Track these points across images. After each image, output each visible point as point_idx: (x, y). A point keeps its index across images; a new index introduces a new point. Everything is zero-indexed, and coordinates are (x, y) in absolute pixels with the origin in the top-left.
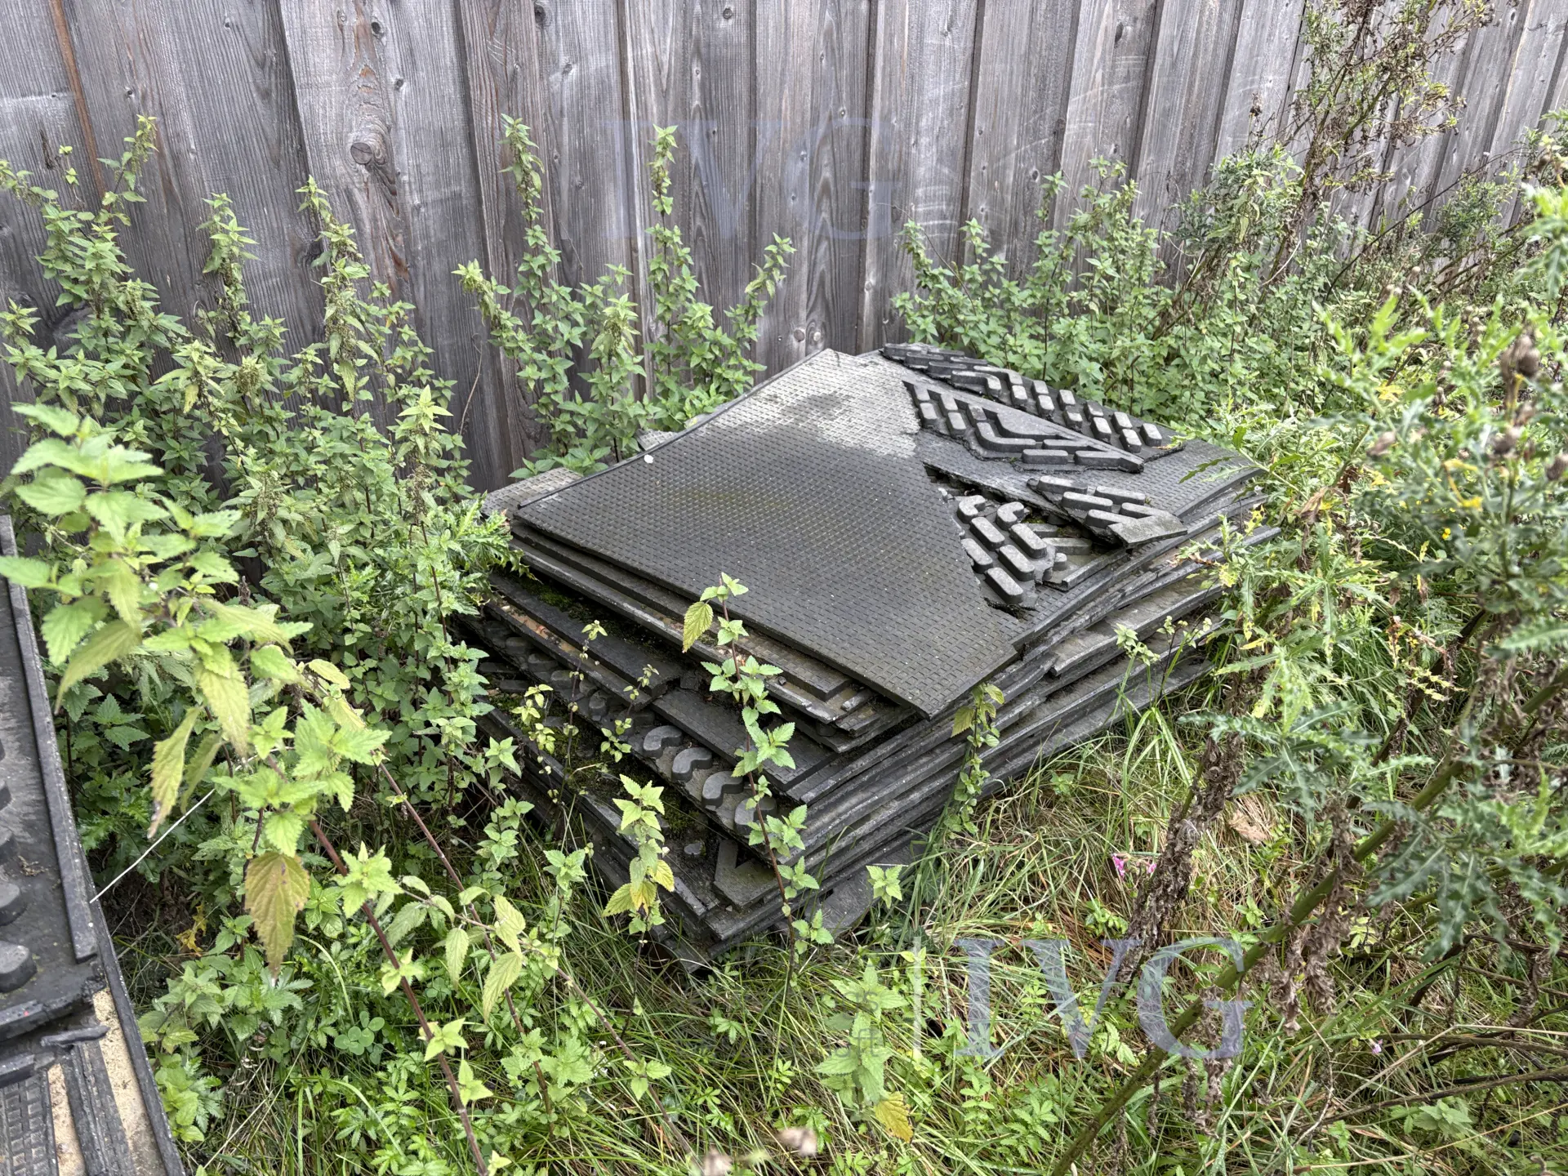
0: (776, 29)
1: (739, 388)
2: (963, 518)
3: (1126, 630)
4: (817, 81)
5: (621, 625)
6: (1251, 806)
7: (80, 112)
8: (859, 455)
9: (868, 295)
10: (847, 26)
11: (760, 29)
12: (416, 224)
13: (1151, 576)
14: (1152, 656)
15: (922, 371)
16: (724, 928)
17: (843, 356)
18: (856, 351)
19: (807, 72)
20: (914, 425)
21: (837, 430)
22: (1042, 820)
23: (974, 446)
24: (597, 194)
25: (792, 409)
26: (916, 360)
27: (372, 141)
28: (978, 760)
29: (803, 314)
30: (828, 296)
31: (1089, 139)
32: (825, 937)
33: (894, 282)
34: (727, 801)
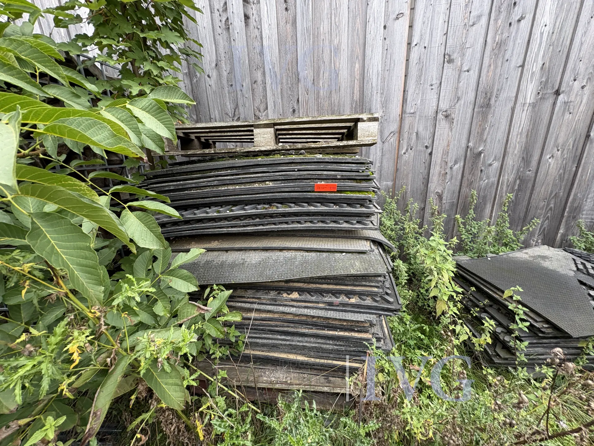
0: (544, 174)
1: (515, 249)
2: (589, 295)
4: (554, 185)
5: (479, 290)
7: (394, 184)
8: (554, 272)
9: (559, 235)
10: (567, 173)
11: (539, 174)
12: (444, 206)
15: (578, 256)
16: (496, 360)
17: (551, 248)
18: (553, 247)
19: (551, 183)
20: (575, 269)
21: (546, 264)
24: (485, 204)
25: (532, 257)
26: (576, 253)
27: (440, 191)
28: (586, 357)
29: (536, 236)
30: (546, 232)
33: (570, 233)
34: (502, 334)
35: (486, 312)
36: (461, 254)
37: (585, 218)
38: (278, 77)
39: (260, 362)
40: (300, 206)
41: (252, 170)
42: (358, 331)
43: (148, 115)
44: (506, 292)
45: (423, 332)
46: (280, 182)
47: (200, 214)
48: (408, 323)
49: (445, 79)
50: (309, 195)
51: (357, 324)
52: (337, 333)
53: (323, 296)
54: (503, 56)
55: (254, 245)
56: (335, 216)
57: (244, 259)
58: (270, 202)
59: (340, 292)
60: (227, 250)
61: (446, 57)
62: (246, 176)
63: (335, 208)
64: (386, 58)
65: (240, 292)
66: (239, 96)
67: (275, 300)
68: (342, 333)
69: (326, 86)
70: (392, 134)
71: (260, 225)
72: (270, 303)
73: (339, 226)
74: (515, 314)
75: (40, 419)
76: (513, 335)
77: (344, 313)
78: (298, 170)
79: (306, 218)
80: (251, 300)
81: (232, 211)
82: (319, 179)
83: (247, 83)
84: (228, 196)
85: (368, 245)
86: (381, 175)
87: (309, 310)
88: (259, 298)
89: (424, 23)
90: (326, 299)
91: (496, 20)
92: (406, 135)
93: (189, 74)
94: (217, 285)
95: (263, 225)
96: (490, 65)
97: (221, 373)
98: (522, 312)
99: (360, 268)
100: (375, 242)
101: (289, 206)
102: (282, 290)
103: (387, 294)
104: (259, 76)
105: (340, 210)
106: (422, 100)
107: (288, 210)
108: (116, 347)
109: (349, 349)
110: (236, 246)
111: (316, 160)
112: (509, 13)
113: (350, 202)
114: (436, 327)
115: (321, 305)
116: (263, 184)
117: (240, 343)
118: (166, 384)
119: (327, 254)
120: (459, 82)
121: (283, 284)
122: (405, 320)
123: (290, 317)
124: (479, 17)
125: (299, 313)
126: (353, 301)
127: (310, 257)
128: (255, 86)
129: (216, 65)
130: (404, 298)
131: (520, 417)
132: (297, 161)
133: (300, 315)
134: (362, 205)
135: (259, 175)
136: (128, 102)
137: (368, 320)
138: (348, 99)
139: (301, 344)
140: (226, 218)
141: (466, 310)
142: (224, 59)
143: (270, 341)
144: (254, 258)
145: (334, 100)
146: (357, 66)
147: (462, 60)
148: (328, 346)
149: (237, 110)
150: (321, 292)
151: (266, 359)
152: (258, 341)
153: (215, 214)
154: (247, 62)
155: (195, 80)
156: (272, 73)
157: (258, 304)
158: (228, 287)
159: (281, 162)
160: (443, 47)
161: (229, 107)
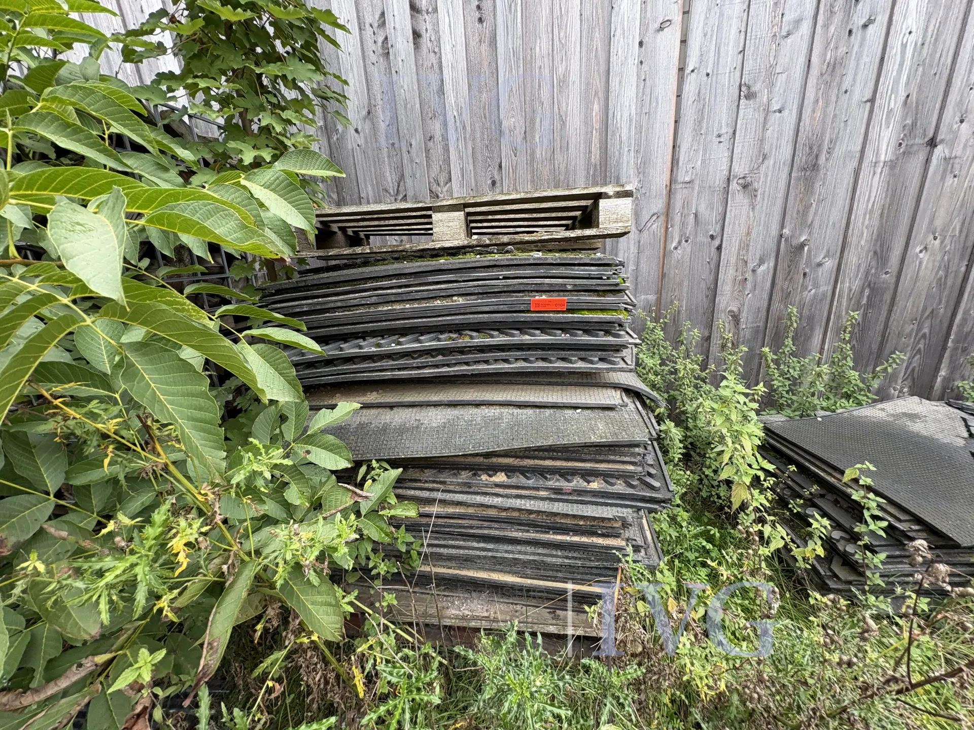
0: (911, 278)
1: (864, 403)
4: (929, 296)
5: (802, 469)
7: (659, 300)
8: (930, 439)
9: (939, 379)
11: (903, 277)
12: (742, 333)
15: (971, 414)
16: (832, 584)
17: (924, 400)
18: (928, 399)
19: (924, 292)
20: (966, 435)
21: (917, 427)
24: (812, 329)
25: (893, 415)
26: (968, 409)
27: (735, 309)
29: (900, 381)
30: (916, 375)
33: (958, 375)
34: (842, 542)
35: (814, 505)
36: (772, 412)
38: (468, 128)
39: (445, 585)
40: (507, 334)
41: (431, 279)
42: (603, 535)
43: (274, 196)
44: (847, 472)
45: (710, 539)
46: (475, 297)
47: (349, 349)
48: (684, 524)
49: (742, 124)
50: (522, 317)
51: (601, 524)
52: (568, 538)
53: (546, 478)
54: (840, 85)
55: (435, 398)
56: (563, 349)
57: (419, 420)
58: (459, 329)
59: (574, 472)
60: (391, 407)
61: (743, 89)
62: (422, 288)
63: (563, 337)
64: (643, 94)
65: (413, 473)
66: (405, 161)
67: (469, 485)
68: (576, 539)
69: (545, 141)
70: (654, 218)
71: (443, 365)
72: (460, 490)
73: (571, 365)
74: (863, 508)
75: (125, 655)
76: (859, 543)
77: (580, 506)
78: (505, 278)
79: (518, 353)
80: (431, 485)
81: (399, 343)
82: (537, 291)
83: (417, 140)
84: (394, 320)
85: (619, 396)
86: (636, 284)
87: (523, 502)
88: (443, 483)
89: (705, 35)
90: (551, 483)
91: (826, 26)
92: (677, 219)
93: (326, 128)
94: (377, 461)
95: (448, 365)
96: (817, 101)
97: (387, 598)
98: (874, 505)
99: (605, 433)
100: (630, 392)
101: (489, 334)
102: (480, 470)
103: (650, 475)
104: (436, 128)
105: (572, 340)
106: (703, 161)
107: (488, 341)
108: (235, 548)
109: (588, 564)
110: (406, 400)
111: (532, 262)
112: (848, 14)
113: (588, 328)
114: (732, 531)
115: (543, 493)
116: (449, 300)
117: (414, 554)
118: (313, 604)
119: (552, 411)
120: (765, 129)
121: (481, 459)
122: (679, 519)
123: (492, 513)
124: (798, 22)
125: (508, 506)
126: (594, 485)
127: (524, 417)
128: (431, 144)
129: (369, 113)
130: (678, 483)
131: (868, 661)
132: (503, 263)
133: (509, 508)
134: (608, 333)
135: (443, 286)
136: (243, 176)
137: (619, 517)
138: (582, 162)
139: (511, 556)
140: (390, 356)
141: (781, 502)
142: (380, 102)
143: (462, 552)
144: (435, 418)
145: (559, 164)
146: (596, 107)
147: (770, 92)
148: (554, 560)
149: (402, 183)
150: (542, 472)
151: (454, 581)
152: (442, 550)
153: (374, 349)
154: (418, 106)
155: (335, 138)
156: (458, 124)
157: (443, 491)
158: (394, 463)
159: (477, 264)
160: (738, 74)
161: (389, 179)
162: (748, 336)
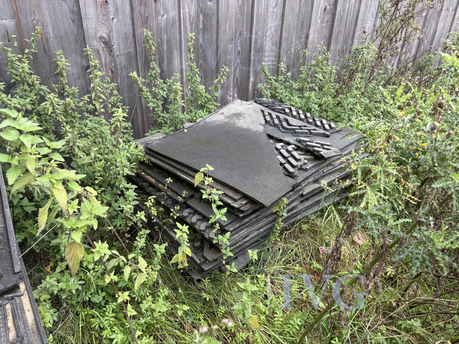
2: (277, 149)
3: (324, 183)
4: (237, 21)
5: (177, 179)
6: (359, 234)
7: (18, 25)
8: (248, 130)
9: (251, 84)
10: (246, 4)
11: (220, 5)
12: (118, 61)
13: (332, 167)
14: (331, 190)
15: (266, 107)
16: (206, 267)
17: (243, 101)
18: (247, 100)
19: (234, 18)
20: (264, 122)
21: (241, 123)
22: (299, 237)
23: (281, 128)
25: (228, 117)
26: (264, 103)
28: (280, 220)
29: (232, 89)
30: (239, 84)
31: (316, 40)
32: (235, 270)
33: (258, 80)
34: (207, 230)
35: (188, 207)
36: (154, 132)
37: (269, 61)
74: (211, 202)
162: (124, 63)
